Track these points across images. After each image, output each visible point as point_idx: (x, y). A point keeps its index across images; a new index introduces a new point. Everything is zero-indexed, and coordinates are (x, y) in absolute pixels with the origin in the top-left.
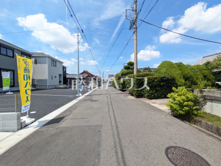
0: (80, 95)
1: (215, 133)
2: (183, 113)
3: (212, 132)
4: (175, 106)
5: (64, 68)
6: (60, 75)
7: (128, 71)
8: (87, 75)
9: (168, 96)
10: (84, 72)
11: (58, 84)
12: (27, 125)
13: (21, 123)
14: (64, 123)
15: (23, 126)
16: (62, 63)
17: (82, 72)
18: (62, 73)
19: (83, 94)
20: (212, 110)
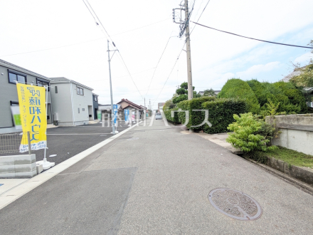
0: (117, 132)
1: (287, 173)
2: (247, 149)
3: (283, 172)
4: (238, 141)
5: (94, 96)
6: (89, 107)
7: (183, 96)
8: (127, 105)
9: (228, 128)
10: (123, 101)
11: (88, 119)
12: (44, 171)
13: (37, 167)
14: (90, 167)
15: (40, 171)
16: (91, 90)
17: (120, 101)
18: (92, 104)
19: (120, 131)
20: (288, 143)
